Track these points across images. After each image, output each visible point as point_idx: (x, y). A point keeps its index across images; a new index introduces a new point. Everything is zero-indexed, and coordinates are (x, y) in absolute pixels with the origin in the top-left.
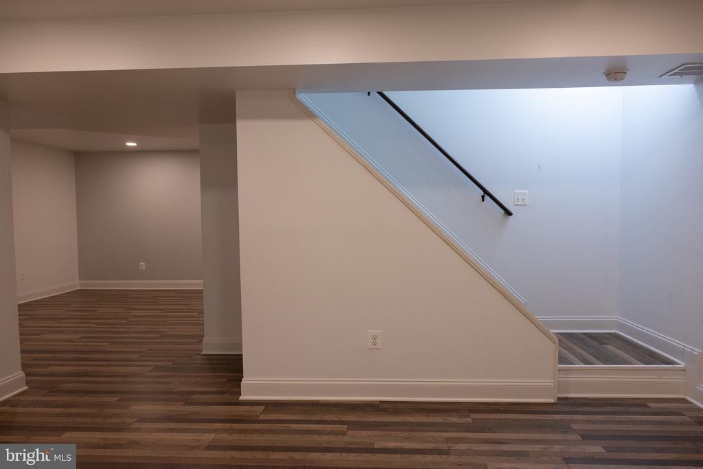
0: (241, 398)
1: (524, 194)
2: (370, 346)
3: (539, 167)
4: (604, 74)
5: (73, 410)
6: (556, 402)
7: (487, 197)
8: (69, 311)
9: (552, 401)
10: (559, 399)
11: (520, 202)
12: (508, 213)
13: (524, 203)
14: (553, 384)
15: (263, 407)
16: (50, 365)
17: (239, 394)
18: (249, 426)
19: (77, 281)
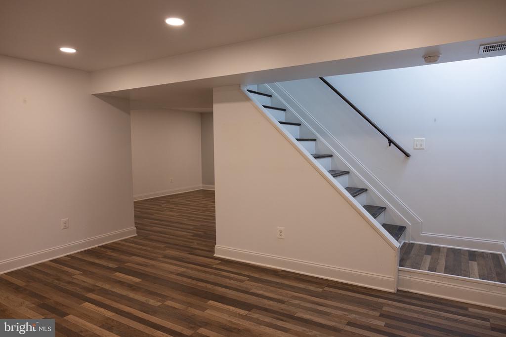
0: (214, 255)
1: (422, 141)
2: (278, 236)
3: (435, 120)
4: (423, 57)
5: (144, 248)
6: (395, 292)
7: (391, 144)
8: (186, 201)
9: (392, 291)
10: (398, 290)
11: (418, 147)
12: (407, 155)
13: (422, 147)
14: (393, 279)
15: (220, 261)
16: (155, 226)
17: (214, 253)
18: (207, 269)
19: (201, 185)
